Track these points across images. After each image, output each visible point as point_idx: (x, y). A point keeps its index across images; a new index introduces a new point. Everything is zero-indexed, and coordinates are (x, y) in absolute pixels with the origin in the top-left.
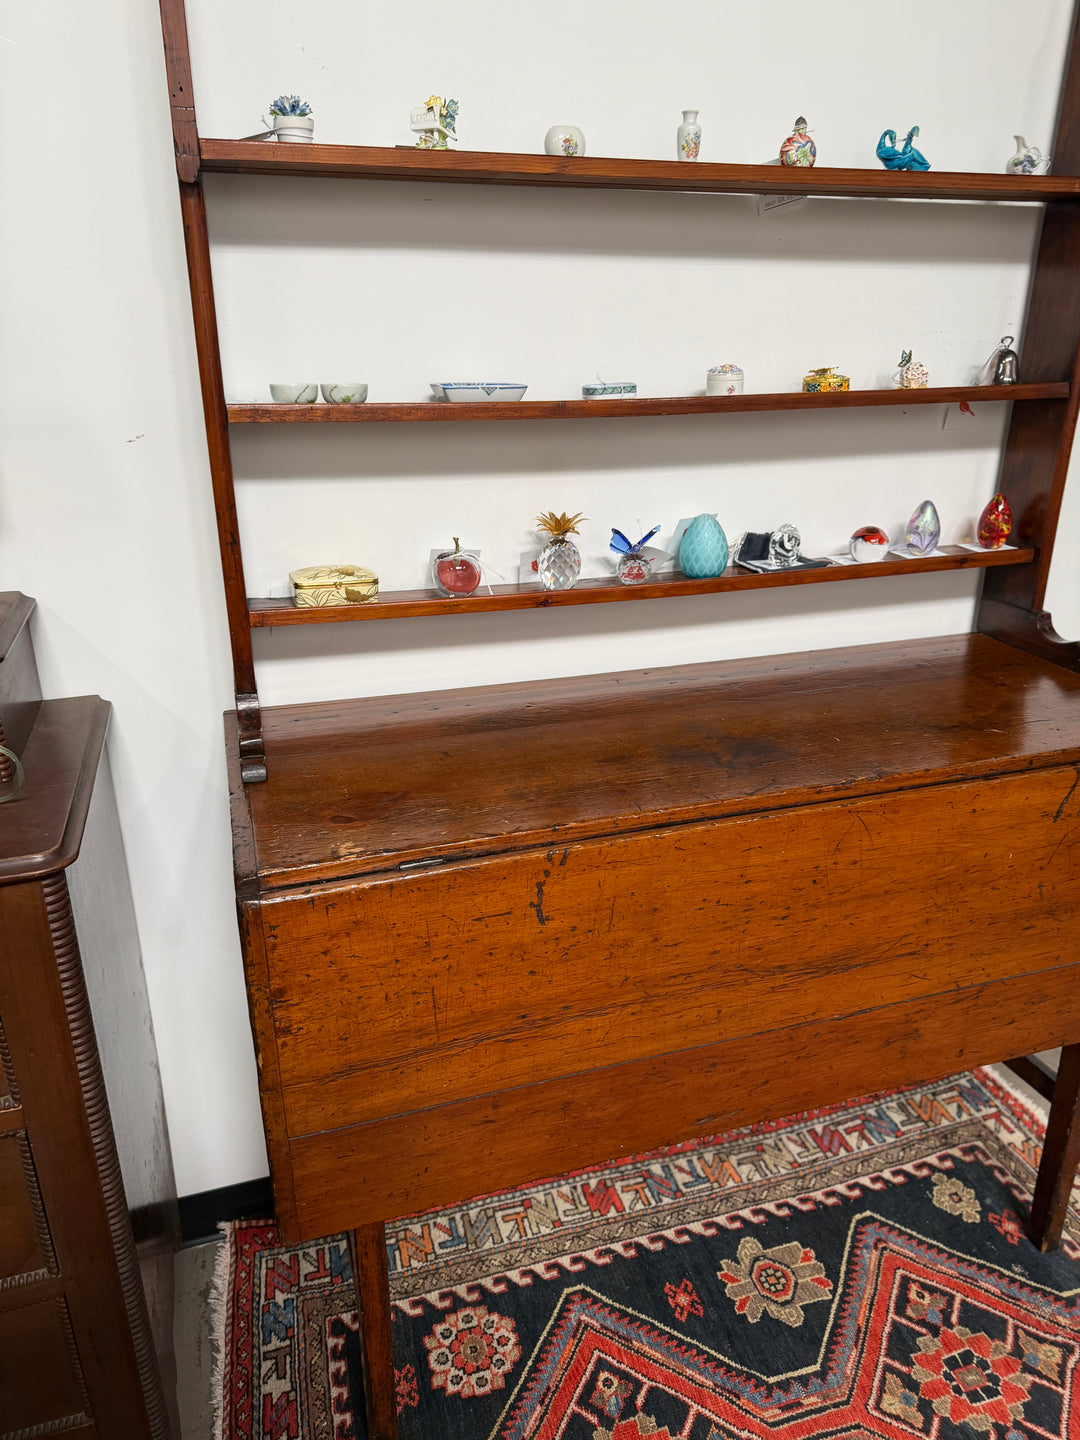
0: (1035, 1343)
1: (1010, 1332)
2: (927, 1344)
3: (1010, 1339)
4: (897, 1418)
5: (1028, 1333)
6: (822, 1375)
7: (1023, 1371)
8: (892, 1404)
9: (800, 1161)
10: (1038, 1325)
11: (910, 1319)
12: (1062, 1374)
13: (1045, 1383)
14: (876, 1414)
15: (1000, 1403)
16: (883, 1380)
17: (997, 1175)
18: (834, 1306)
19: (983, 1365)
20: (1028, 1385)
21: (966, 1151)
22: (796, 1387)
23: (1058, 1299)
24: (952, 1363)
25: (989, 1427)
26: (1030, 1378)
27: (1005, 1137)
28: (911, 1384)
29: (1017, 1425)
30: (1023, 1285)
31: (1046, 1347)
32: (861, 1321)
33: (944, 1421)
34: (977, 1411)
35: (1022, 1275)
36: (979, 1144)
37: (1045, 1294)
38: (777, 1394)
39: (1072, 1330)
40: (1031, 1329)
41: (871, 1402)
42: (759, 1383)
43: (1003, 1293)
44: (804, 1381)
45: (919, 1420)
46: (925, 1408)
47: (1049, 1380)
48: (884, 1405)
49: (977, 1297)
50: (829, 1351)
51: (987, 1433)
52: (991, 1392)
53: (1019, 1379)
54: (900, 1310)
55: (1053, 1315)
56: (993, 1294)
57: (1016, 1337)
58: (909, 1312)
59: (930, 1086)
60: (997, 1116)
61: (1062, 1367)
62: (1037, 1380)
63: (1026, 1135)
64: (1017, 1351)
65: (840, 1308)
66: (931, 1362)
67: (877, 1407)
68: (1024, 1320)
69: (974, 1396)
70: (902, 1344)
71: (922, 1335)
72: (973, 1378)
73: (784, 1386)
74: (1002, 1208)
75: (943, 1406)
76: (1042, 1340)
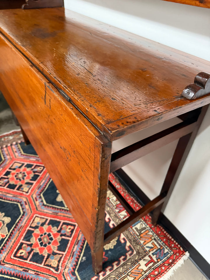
0: (58, 259)
1: (61, 252)
2: (55, 230)
3: (58, 252)
4: (34, 220)
5: (61, 258)
6: (44, 205)
7: (48, 254)
8: (37, 220)
9: (110, 200)
10: (64, 262)
11: (62, 226)
12: (48, 265)
13: (45, 260)
14: (34, 216)
15: (38, 246)
16: (43, 218)
17: (123, 257)
18: (63, 208)
19: (49, 243)
20: (44, 255)
21: (130, 247)
22: (40, 200)
23: (74, 269)
24: (49, 235)
25: (31, 243)
26: (46, 256)
27: (142, 263)
28: (43, 224)
29: (32, 250)
30: (78, 259)
31: (57, 263)
32: (59, 214)
33: (33, 232)
34: (36, 240)
35: (82, 259)
36: (135, 253)
37: (76, 265)
38: (39, 196)
39: (64, 273)
40: (62, 259)
41: (37, 215)
42: (41, 193)
43: (74, 252)
44: (42, 201)
45: (33, 225)
46: (36, 227)
47: (46, 261)
48: (36, 218)
49: (71, 244)
50: (51, 207)
51: (30, 242)
52: (41, 244)
53: (45, 252)
54: (64, 223)
55: (68, 267)
56: (73, 249)
57: (59, 254)
58: (64, 226)
59: (158, 238)
60: (152, 261)
61: (50, 266)
62: (45, 258)
63: (147, 271)
64: (54, 254)
65: (63, 210)
66: (49, 230)
67: (36, 216)
68: (65, 258)
69: (40, 240)
70: (54, 223)
71: (57, 228)
72: (46, 240)
73: (40, 197)
74: (108, 257)
75: (37, 231)
76: (59, 261)
